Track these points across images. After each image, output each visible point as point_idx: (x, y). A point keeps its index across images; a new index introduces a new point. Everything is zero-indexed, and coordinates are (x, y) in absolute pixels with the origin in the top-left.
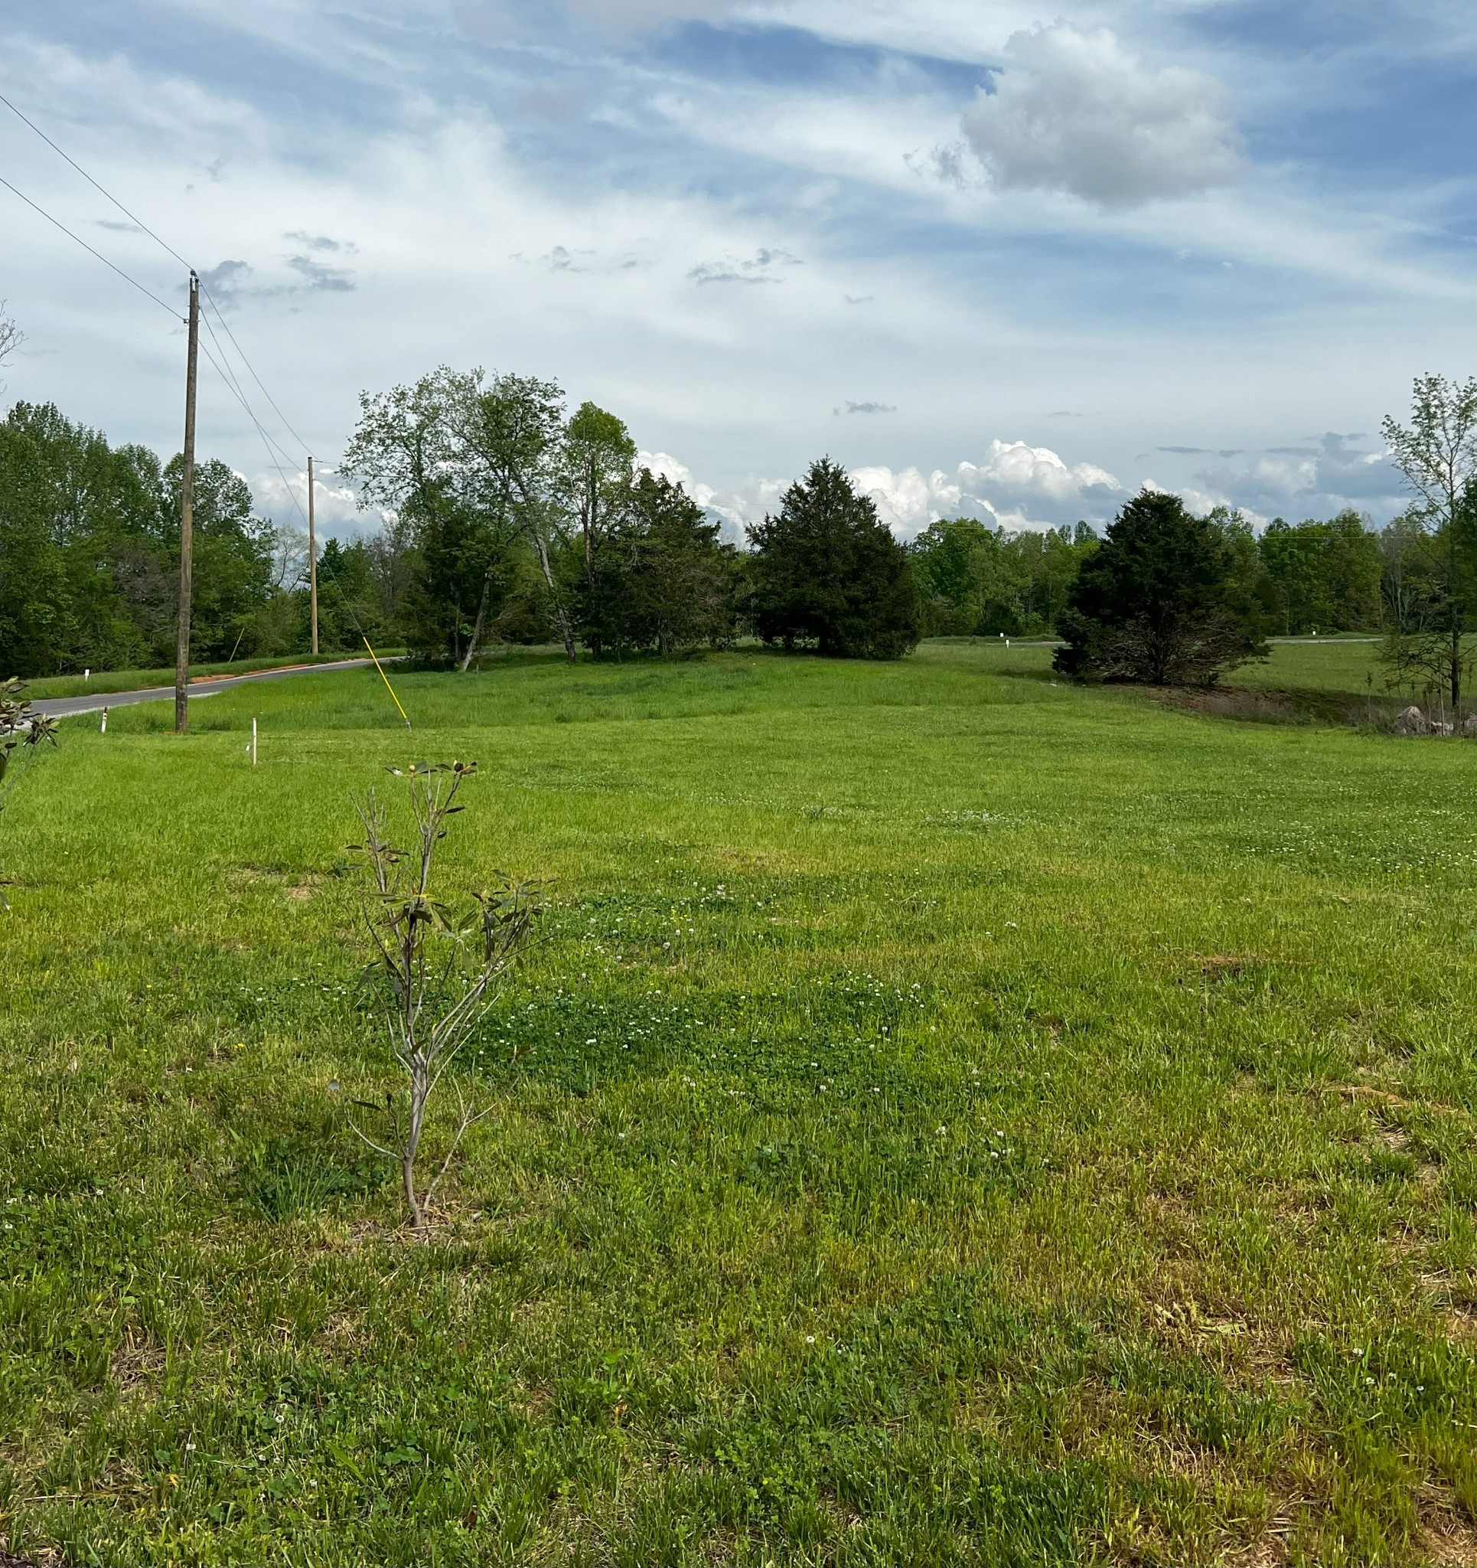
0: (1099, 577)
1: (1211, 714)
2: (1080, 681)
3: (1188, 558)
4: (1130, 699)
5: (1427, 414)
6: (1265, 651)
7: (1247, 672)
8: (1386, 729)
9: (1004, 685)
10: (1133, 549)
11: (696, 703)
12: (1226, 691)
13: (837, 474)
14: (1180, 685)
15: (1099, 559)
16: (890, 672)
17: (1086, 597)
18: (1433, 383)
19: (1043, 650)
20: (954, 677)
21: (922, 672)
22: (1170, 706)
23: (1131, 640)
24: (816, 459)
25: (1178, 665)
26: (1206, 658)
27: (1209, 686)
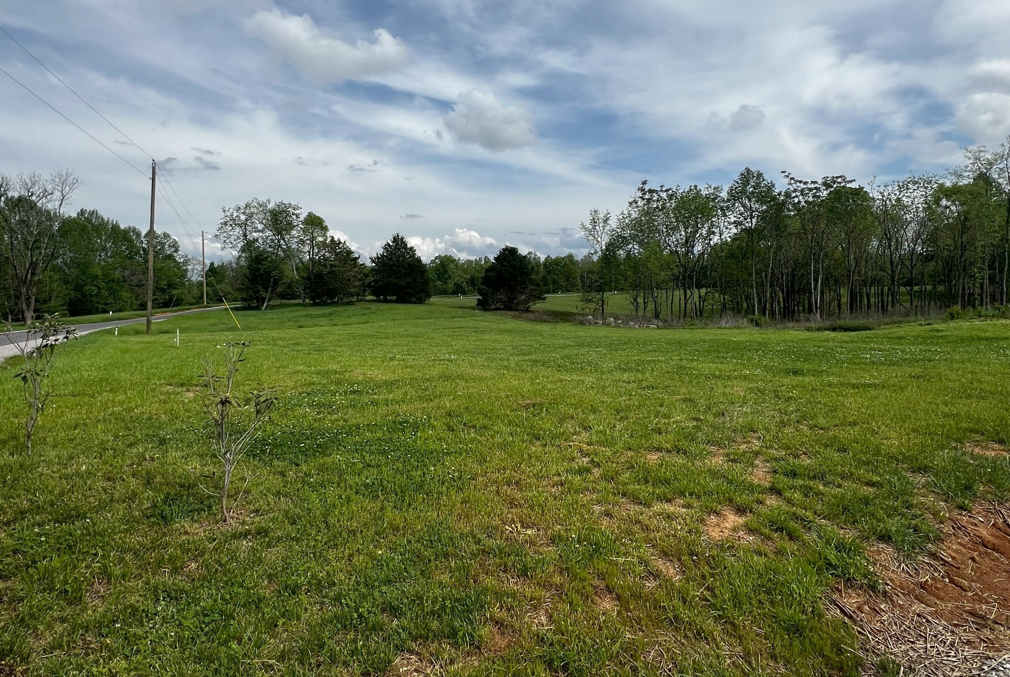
0: (491, 274)
1: (529, 320)
2: (485, 310)
3: (520, 268)
4: (502, 315)
5: (594, 222)
6: (545, 299)
7: (539, 306)
8: (582, 323)
9: (460, 311)
10: (502, 265)
11: (351, 320)
12: (533, 312)
13: (402, 239)
14: (518, 310)
15: (491, 269)
16: (421, 308)
17: (486, 281)
18: (596, 212)
19: (473, 300)
20: (442, 309)
21: (432, 308)
22: (514, 317)
23: (502, 295)
24: (395, 233)
25: (517, 304)
26: (526, 302)
27: (527, 311)
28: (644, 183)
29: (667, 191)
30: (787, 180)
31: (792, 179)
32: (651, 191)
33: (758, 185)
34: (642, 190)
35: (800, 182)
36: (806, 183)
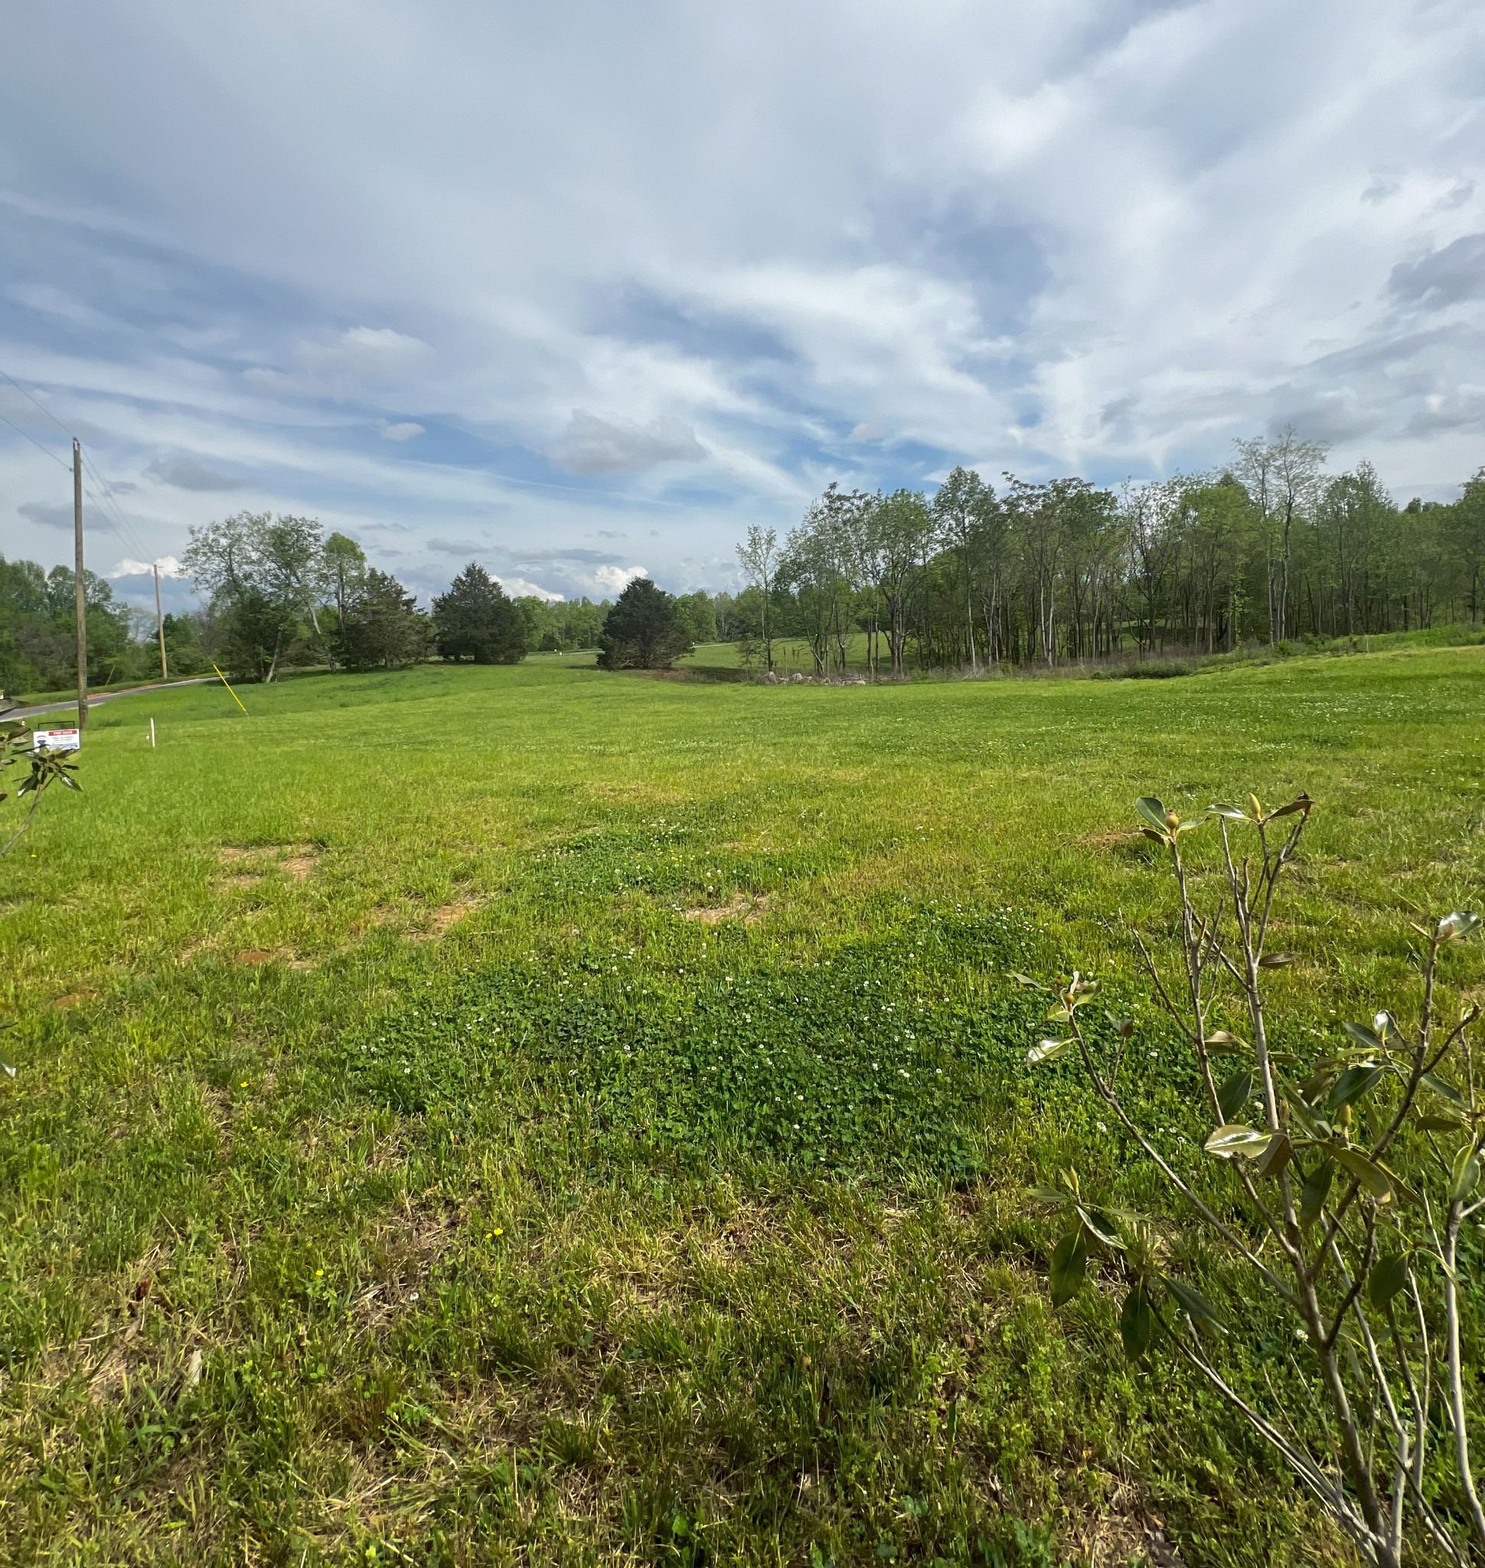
0: (618, 619)
1: (674, 680)
2: (610, 669)
3: (658, 609)
4: (638, 676)
5: (754, 542)
6: (693, 651)
7: (686, 660)
8: (760, 683)
9: (578, 673)
10: (633, 605)
11: (419, 691)
12: (675, 670)
13: (480, 571)
14: (656, 668)
15: (615, 612)
16: (516, 670)
17: (611, 627)
18: (756, 529)
19: (590, 656)
20: (551, 670)
21: (532, 670)
22: (657, 678)
23: (632, 649)
24: (469, 563)
25: (655, 660)
26: (667, 655)
27: (668, 668)
28: (833, 486)
29: (861, 497)
30: (1010, 484)
31: (1016, 482)
32: (840, 498)
33: (971, 492)
34: (828, 496)
35: (1026, 486)
36: (1032, 488)
